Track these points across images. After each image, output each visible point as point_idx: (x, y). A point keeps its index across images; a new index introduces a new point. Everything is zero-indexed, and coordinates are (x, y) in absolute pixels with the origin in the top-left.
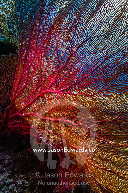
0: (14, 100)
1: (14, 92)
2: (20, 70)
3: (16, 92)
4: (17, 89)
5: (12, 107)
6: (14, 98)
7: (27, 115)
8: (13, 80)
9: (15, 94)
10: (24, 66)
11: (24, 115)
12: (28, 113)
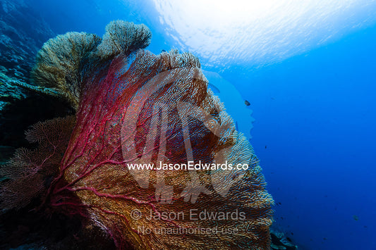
0: (64, 170)
1: (65, 161)
2: (78, 135)
3: (69, 160)
4: (70, 157)
5: (59, 179)
6: (64, 168)
7: (78, 190)
8: (67, 146)
9: (66, 164)
10: (83, 131)
11: (74, 189)
12: (80, 188)
